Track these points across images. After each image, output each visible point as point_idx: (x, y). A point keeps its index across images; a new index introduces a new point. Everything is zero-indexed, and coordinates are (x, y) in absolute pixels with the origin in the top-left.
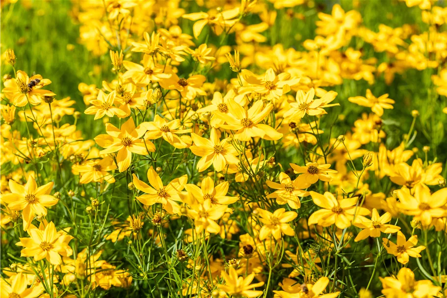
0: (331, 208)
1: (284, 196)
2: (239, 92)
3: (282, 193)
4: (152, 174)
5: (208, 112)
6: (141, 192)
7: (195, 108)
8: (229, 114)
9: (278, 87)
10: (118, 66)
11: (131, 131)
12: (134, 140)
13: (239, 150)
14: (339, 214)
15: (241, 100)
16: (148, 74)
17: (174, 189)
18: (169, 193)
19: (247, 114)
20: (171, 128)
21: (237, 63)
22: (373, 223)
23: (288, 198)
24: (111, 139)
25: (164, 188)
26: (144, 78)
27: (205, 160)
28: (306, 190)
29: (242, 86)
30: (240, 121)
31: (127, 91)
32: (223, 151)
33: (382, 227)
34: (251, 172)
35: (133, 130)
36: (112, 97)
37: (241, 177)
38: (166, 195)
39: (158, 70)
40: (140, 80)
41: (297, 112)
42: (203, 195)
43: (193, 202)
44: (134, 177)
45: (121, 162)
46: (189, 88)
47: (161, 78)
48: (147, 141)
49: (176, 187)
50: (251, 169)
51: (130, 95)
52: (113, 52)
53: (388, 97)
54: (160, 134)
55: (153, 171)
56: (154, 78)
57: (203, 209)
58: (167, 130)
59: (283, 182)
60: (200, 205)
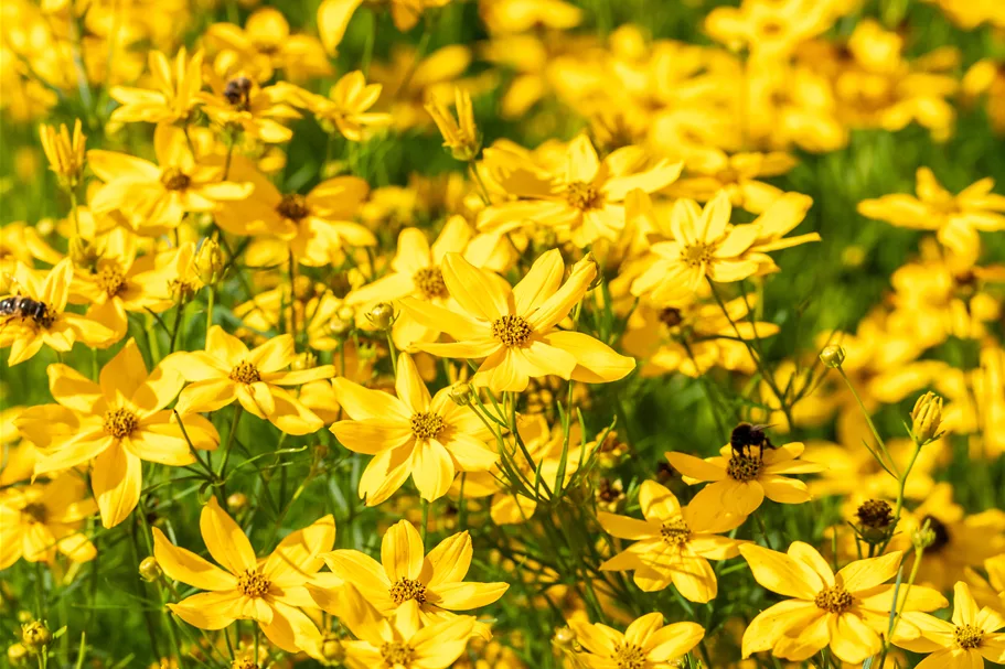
0: (812, 597)
1: (662, 560)
2: (481, 225)
3: (653, 551)
4: (217, 524)
5: (381, 306)
6: (181, 585)
7: (342, 290)
8: (452, 304)
9: (612, 196)
10: (70, 176)
11: (135, 389)
12: (143, 418)
13: (495, 420)
14: (840, 614)
15: (489, 253)
16: (176, 188)
17: (290, 569)
18: (277, 581)
19: (510, 300)
20: (266, 369)
21: (466, 131)
22: (958, 631)
23: (672, 568)
24: (71, 420)
25: (260, 569)
26: (161, 205)
27: (387, 465)
28: (733, 534)
29: (489, 204)
30: (489, 325)
31: (109, 255)
32: (443, 432)
33: (988, 643)
34: (542, 491)
35: (139, 383)
36: (61, 283)
37: (509, 507)
38: (267, 591)
39: (208, 173)
40: (149, 215)
41: (674, 272)
42: (389, 585)
43: (360, 617)
44: (155, 539)
45: (109, 493)
46: (314, 223)
47: (218, 201)
48: (187, 418)
49: (297, 563)
50: (540, 480)
51: (119, 266)
52: (51, 128)
53: (994, 191)
54: (229, 391)
55: (219, 515)
56: (197, 201)
57: (397, 636)
58: (251, 376)
59: (651, 513)
60: (385, 623)
